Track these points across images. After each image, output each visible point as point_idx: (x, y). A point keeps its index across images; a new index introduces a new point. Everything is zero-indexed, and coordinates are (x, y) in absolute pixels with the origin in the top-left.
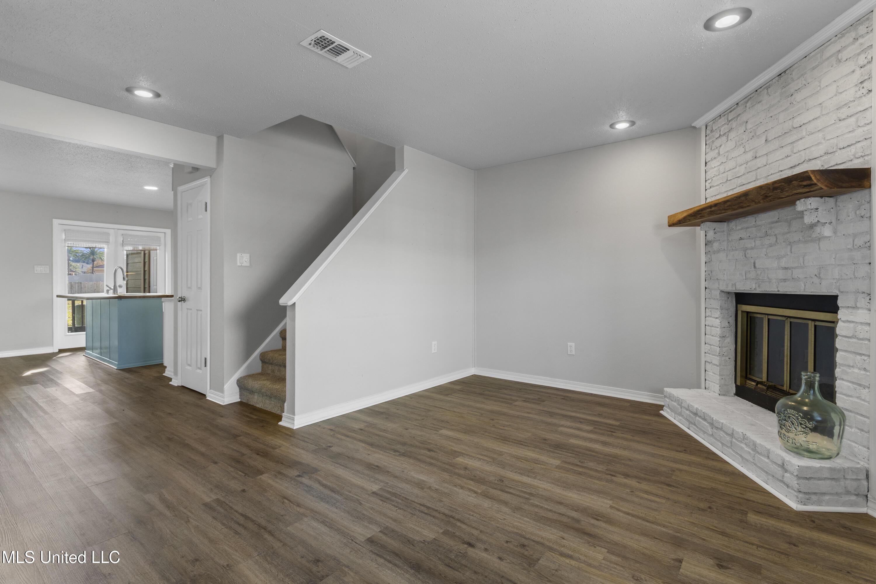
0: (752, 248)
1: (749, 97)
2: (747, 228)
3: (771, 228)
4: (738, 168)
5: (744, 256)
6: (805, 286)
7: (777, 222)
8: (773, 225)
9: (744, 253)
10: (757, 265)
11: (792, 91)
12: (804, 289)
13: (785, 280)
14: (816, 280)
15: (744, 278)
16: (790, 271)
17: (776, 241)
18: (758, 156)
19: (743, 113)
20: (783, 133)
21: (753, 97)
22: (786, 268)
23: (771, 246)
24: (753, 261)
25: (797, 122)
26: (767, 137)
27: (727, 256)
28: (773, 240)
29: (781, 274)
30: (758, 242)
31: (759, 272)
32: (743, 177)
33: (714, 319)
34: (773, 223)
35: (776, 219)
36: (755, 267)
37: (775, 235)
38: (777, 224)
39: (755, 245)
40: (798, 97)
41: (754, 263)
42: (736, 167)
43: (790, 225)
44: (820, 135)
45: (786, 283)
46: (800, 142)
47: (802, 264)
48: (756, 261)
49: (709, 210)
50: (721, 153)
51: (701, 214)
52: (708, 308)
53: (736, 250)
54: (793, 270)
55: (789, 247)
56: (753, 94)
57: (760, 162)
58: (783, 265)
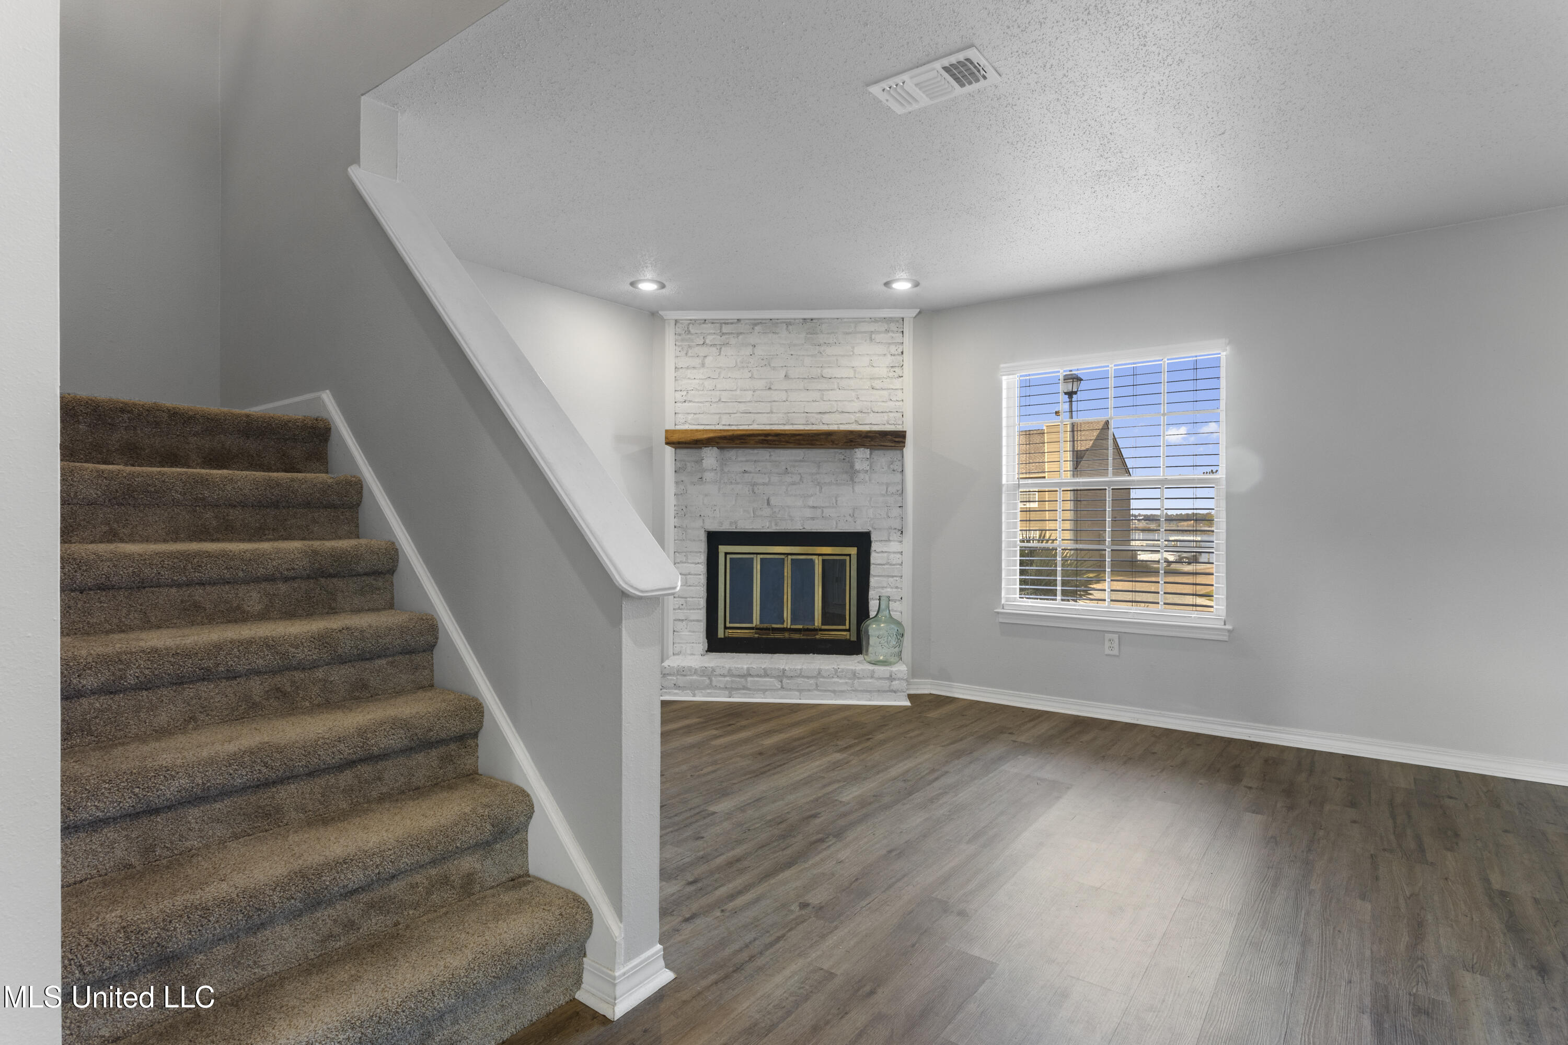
0: (764, 484)
1: (760, 321)
2: (755, 461)
3: (794, 466)
4: (738, 392)
5: (751, 491)
6: (837, 523)
7: (800, 461)
8: (797, 464)
9: (751, 487)
10: (772, 502)
11: (821, 342)
12: (836, 527)
13: (813, 519)
14: (850, 519)
15: (752, 515)
16: (819, 511)
17: (801, 480)
18: (772, 387)
19: (747, 333)
20: (810, 377)
21: (765, 323)
22: (814, 507)
23: (793, 484)
24: (765, 498)
25: (827, 372)
26: (786, 373)
27: (719, 489)
28: (796, 478)
29: (808, 513)
30: (775, 479)
31: (777, 510)
32: (748, 404)
33: (693, 565)
34: (796, 461)
35: (801, 458)
36: (768, 503)
37: (800, 474)
38: (802, 463)
39: (770, 481)
40: (829, 351)
41: (768, 500)
42: (736, 390)
43: (819, 467)
44: (854, 394)
45: (814, 521)
46: (830, 392)
47: (835, 504)
48: (771, 498)
49: (763, 438)
50: (707, 365)
51: (744, 439)
52: (679, 553)
53: (738, 483)
54: (824, 509)
55: (818, 487)
56: (767, 321)
57: (775, 395)
58: (811, 503)
